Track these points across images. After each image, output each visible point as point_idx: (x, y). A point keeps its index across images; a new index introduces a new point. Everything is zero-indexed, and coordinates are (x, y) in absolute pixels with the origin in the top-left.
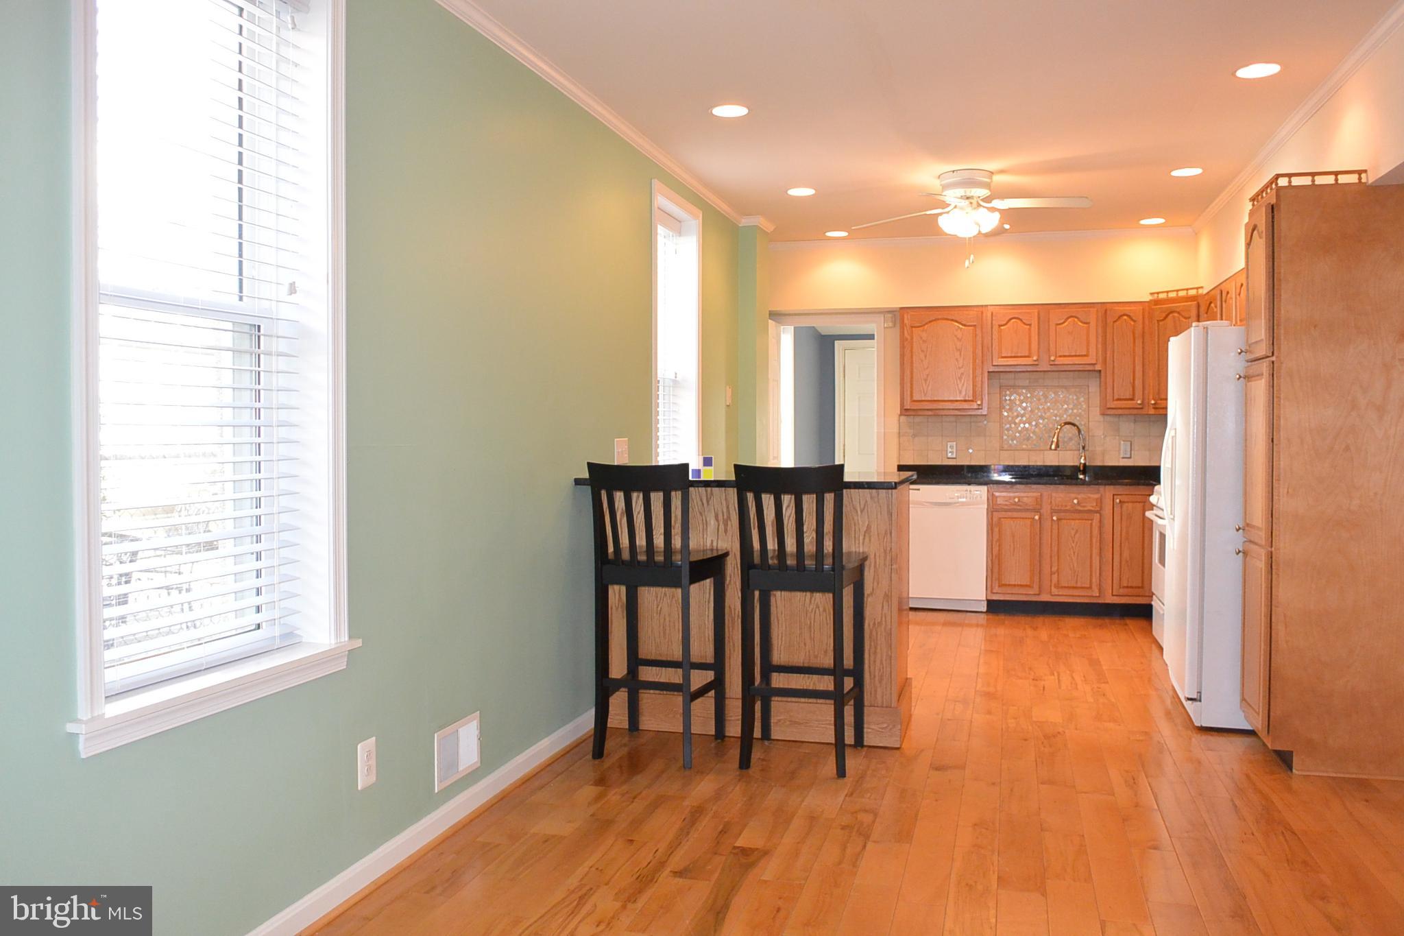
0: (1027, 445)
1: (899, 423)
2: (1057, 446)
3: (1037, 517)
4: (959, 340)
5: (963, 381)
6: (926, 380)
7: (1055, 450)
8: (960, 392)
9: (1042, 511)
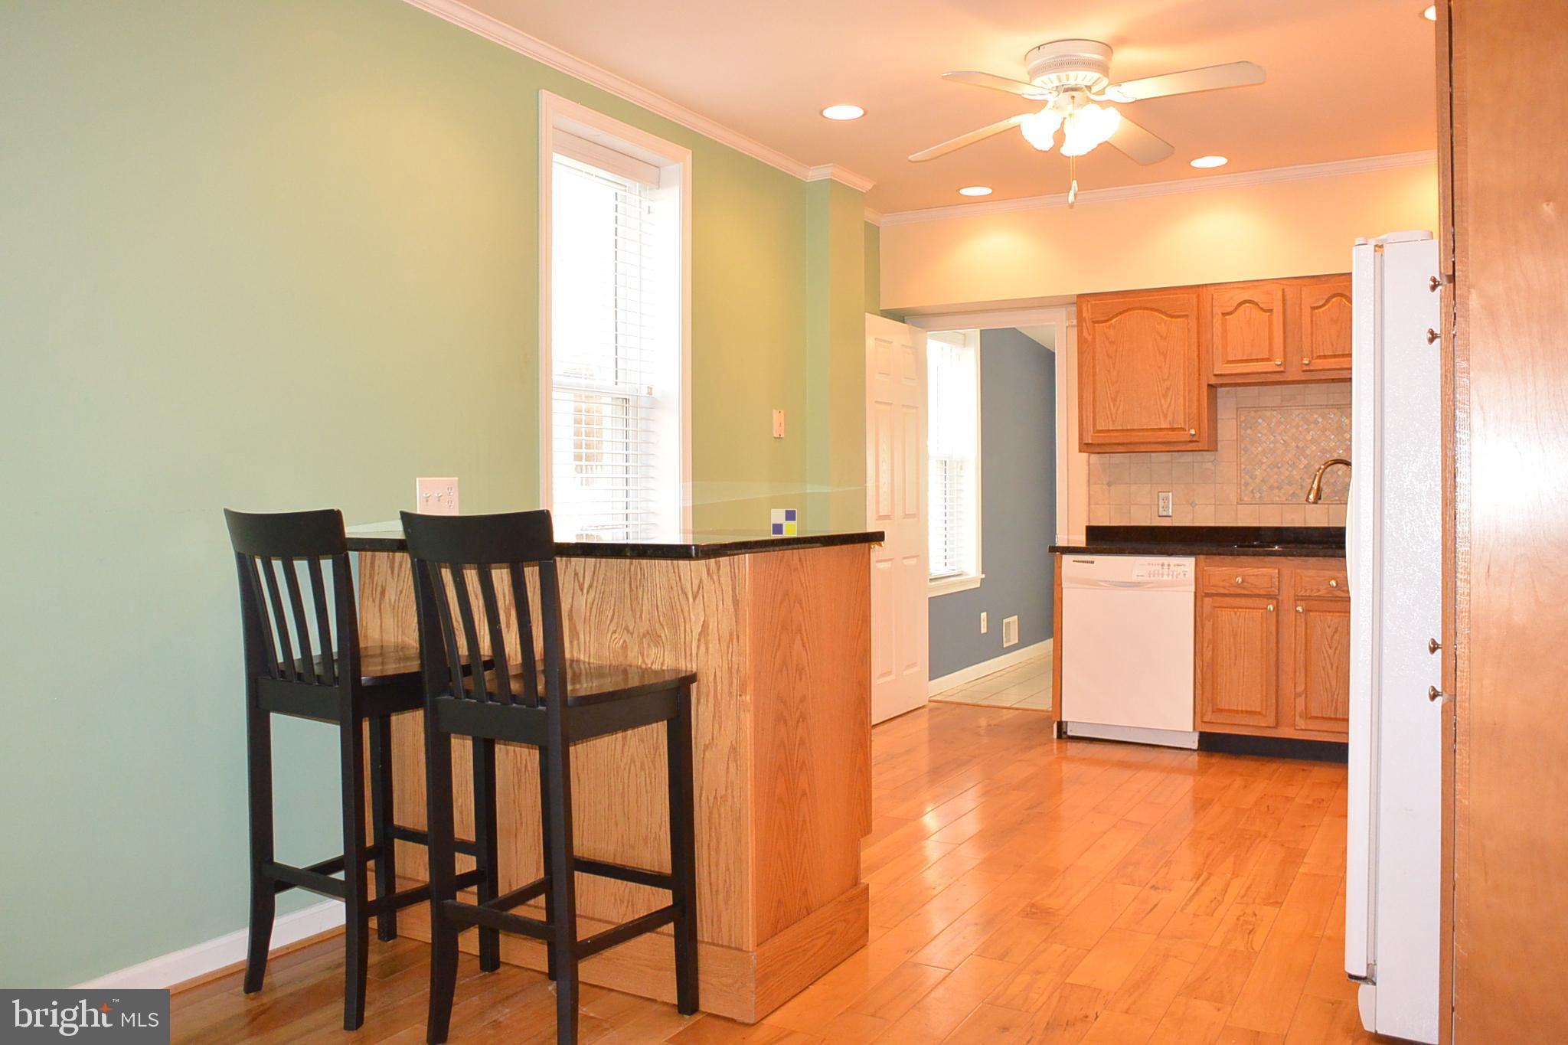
0: (1279, 497)
1: (1089, 465)
2: (1318, 497)
3: (1271, 607)
4: (1163, 338)
5: (1169, 400)
6: (1114, 400)
7: (1315, 502)
8: (1165, 416)
9: (1280, 598)
